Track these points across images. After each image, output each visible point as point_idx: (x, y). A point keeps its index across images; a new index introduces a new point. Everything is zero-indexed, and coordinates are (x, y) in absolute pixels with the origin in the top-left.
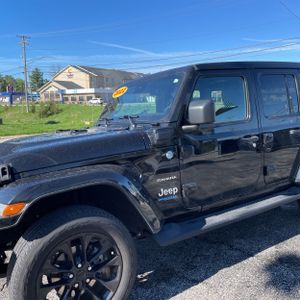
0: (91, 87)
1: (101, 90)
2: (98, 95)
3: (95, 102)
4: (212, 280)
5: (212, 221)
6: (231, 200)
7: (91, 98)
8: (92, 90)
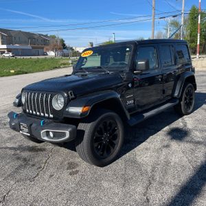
0: (2, 44)
1: (11, 46)
2: (9, 50)
3: (8, 55)
4: (148, 140)
5: (146, 115)
6: (152, 105)
7: (4, 52)
8: (5, 47)
